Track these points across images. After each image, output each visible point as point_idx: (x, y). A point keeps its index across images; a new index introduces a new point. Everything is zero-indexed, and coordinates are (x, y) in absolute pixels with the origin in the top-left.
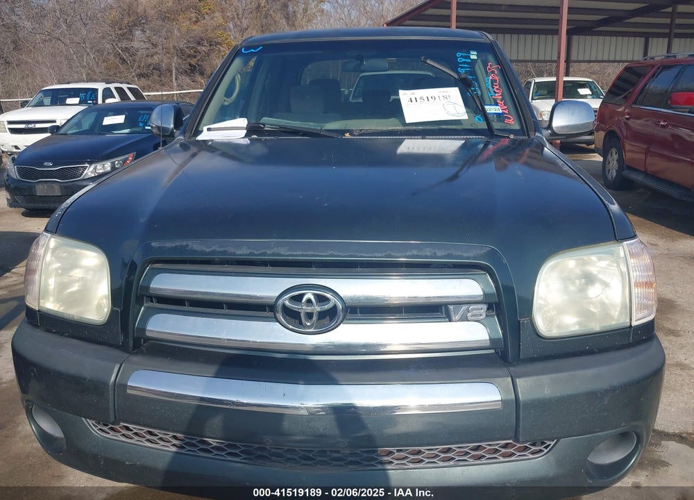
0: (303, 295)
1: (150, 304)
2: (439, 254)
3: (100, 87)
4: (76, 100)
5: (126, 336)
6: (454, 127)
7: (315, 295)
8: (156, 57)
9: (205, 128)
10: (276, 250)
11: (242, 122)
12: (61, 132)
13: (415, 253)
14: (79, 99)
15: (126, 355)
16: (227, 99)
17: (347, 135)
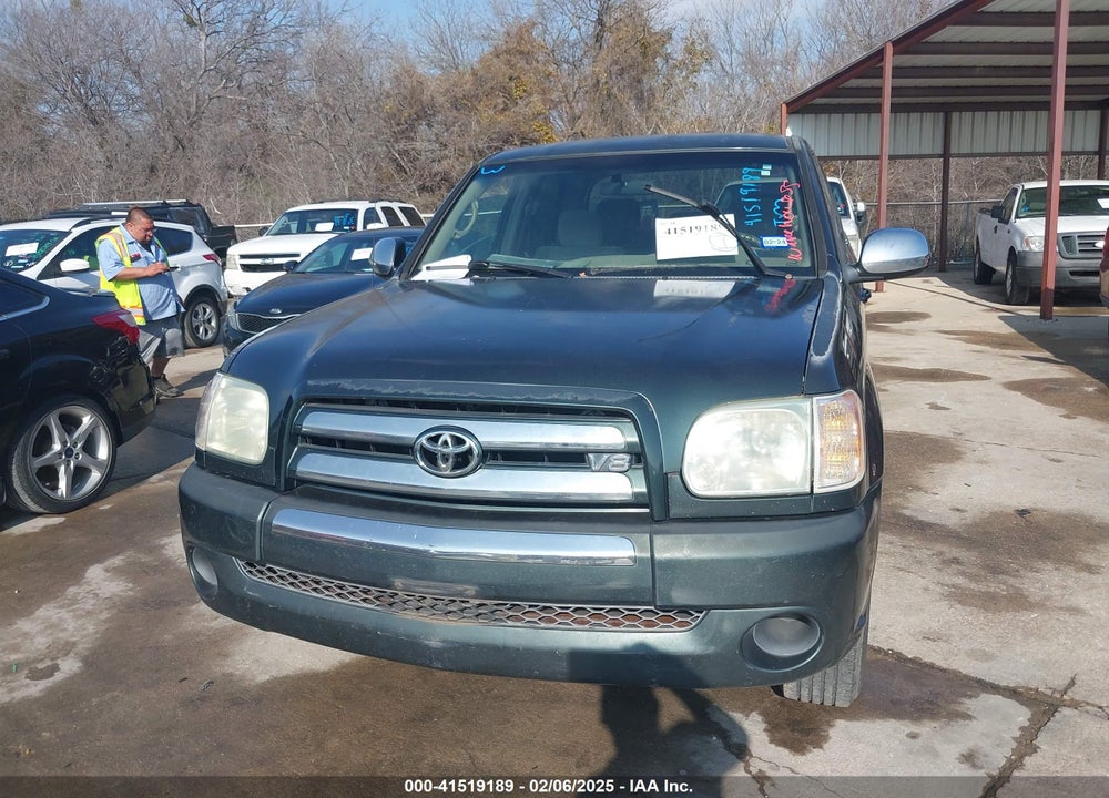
0: (440, 436)
1: (304, 445)
2: (580, 399)
3: (361, 207)
4: (329, 226)
5: (278, 473)
6: (717, 265)
7: (452, 436)
8: (444, 163)
9: (424, 267)
10: (419, 390)
11: (465, 260)
12: (298, 270)
13: (556, 396)
14: (332, 224)
15: (276, 495)
16: (459, 232)
17: (582, 275)
